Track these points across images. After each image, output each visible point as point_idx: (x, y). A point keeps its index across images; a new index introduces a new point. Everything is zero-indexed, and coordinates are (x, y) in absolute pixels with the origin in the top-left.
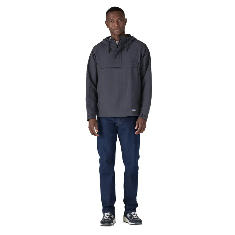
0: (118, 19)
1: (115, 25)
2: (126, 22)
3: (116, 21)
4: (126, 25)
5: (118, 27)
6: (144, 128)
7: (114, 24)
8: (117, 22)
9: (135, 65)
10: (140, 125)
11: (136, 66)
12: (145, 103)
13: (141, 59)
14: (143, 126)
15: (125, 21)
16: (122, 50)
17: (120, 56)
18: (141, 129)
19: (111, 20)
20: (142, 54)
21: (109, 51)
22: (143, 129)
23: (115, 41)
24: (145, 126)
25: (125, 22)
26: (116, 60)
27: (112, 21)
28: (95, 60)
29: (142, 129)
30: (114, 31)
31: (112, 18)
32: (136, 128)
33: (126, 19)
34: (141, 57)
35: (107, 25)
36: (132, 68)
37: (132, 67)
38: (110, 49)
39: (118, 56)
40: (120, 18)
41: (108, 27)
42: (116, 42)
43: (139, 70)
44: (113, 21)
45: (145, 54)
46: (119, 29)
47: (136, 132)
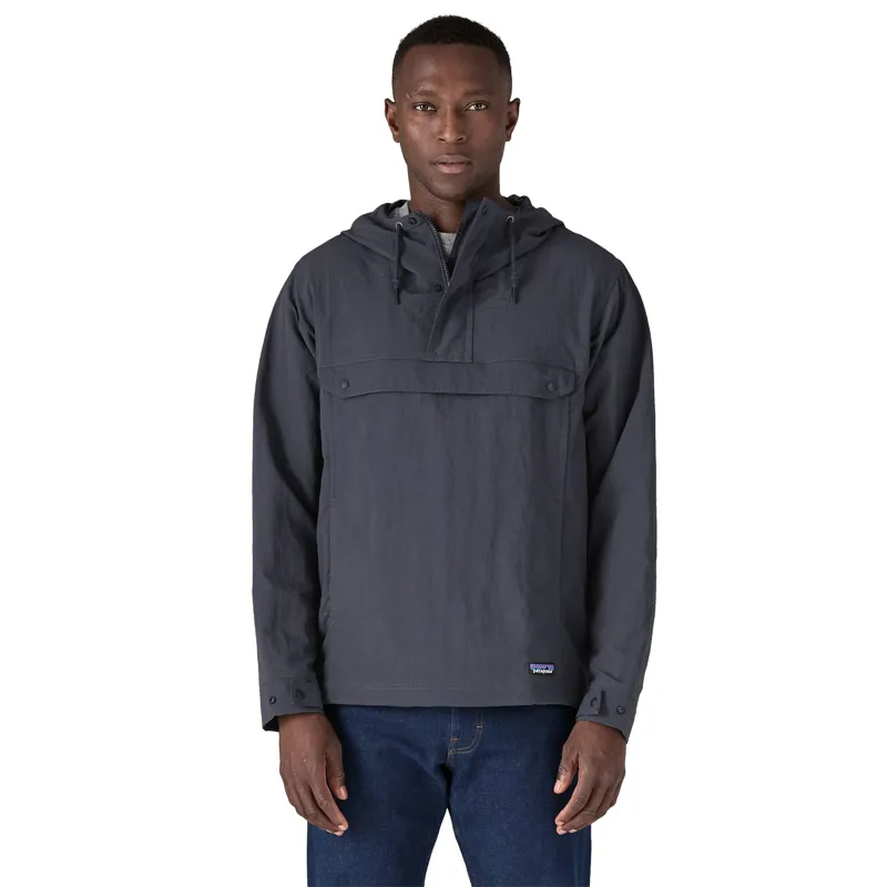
0: (467, 94)
1: (441, 132)
2: (512, 123)
3: (449, 107)
4: (509, 138)
5: (461, 146)
6: (609, 790)
7: (436, 124)
8: (460, 112)
9: (556, 387)
10: (583, 772)
11: (563, 391)
12: (610, 634)
13: (593, 350)
14: (606, 778)
15: (506, 116)
16: (476, 287)
17: (463, 328)
18: (593, 791)
19: (419, 99)
20: (600, 323)
21: (399, 291)
22: (604, 794)
23: (440, 229)
24: (619, 773)
25: (505, 122)
26: (440, 350)
27: (425, 105)
28: (307, 343)
29: (601, 792)
30: (429, 171)
31: (428, 87)
32: (559, 787)
33: (517, 102)
34: (594, 337)
35: (392, 124)
36: (539, 403)
37: (539, 396)
38: (404, 280)
39: (452, 326)
40: (476, 93)
41: (396, 139)
42: (444, 235)
43: (577, 416)
44: (431, 108)
45: (617, 323)
46: (463, 158)
47: (563, 813)
